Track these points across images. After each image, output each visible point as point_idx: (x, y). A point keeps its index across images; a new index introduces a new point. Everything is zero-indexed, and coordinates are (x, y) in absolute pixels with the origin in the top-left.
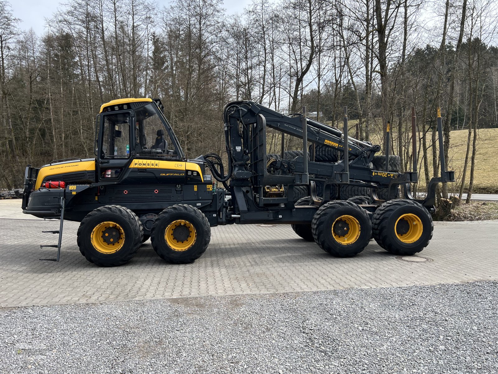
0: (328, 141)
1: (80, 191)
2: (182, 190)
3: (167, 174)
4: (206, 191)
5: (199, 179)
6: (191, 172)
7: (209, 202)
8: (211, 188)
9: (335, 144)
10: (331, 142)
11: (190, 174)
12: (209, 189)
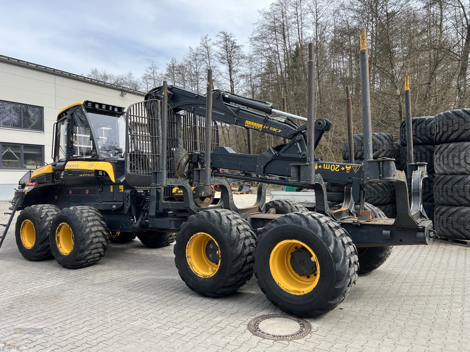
0: (250, 123)
1: (28, 191)
2: (102, 191)
3: (84, 175)
4: (119, 192)
5: (109, 179)
6: (101, 172)
7: (121, 204)
8: (122, 189)
9: (258, 125)
10: (252, 123)
11: (101, 174)
12: (121, 190)
